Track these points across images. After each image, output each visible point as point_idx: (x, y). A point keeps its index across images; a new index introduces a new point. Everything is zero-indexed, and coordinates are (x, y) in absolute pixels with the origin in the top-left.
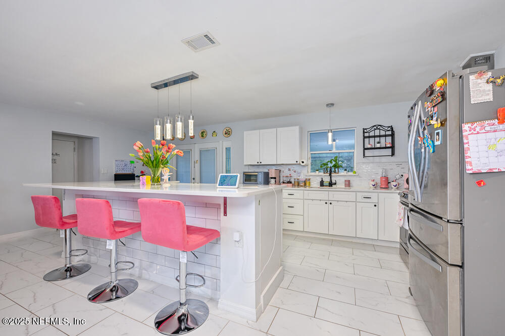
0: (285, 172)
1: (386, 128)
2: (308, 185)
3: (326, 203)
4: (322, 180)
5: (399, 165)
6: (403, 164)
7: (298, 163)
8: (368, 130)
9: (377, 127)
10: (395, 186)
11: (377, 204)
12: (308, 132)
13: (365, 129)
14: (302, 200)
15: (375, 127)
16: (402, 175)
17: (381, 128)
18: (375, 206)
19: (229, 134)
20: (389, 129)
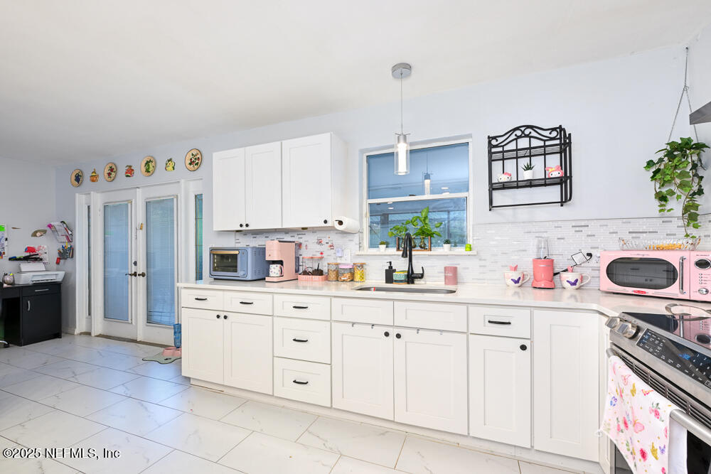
0: (311, 249)
1: (547, 133)
2: (357, 277)
3: (387, 334)
4: (391, 267)
5: (579, 227)
6: (591, 224)
7: (329, 224)
8: (500, 140)
9: (523, 131)
10: (574, 284)
11: (527, 343)
12: (362, 151)
13: (495, 138)
14: (329, 323)
15: (518, 133)
16: (590, 255)
17: (534, 134)
18: (523, 347)
19: (197, 164)
20: (554, 134)
